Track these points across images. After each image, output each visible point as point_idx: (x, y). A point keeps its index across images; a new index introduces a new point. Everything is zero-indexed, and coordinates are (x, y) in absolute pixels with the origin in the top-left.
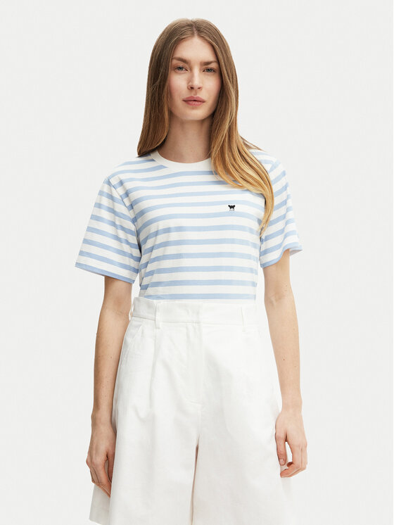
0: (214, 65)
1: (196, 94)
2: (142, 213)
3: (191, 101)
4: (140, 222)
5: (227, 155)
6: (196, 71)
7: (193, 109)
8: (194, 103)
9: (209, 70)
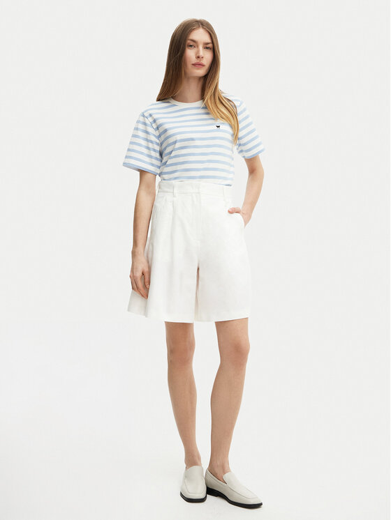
1: (200, 61)
2: (166, 131)
4: (163, 137)
7: (198, 69)
8: (199, 66)
9: (207, 48)
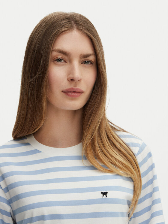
0: (92, 58)
1: (75, 86)
2: (18, 198)
3: (70, 92)
4: (15, 205)
5: (96, 142)
6: (76, 63)
7: (72, 99)
8: (73, 94)
9: (86, 62)
